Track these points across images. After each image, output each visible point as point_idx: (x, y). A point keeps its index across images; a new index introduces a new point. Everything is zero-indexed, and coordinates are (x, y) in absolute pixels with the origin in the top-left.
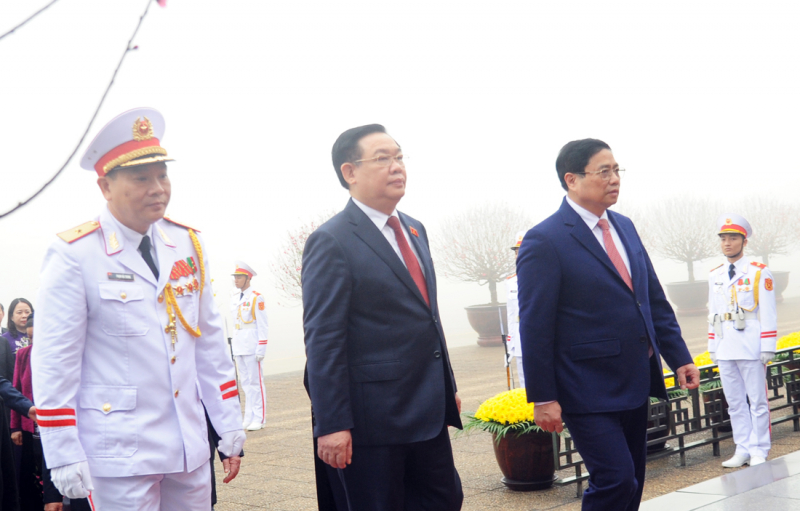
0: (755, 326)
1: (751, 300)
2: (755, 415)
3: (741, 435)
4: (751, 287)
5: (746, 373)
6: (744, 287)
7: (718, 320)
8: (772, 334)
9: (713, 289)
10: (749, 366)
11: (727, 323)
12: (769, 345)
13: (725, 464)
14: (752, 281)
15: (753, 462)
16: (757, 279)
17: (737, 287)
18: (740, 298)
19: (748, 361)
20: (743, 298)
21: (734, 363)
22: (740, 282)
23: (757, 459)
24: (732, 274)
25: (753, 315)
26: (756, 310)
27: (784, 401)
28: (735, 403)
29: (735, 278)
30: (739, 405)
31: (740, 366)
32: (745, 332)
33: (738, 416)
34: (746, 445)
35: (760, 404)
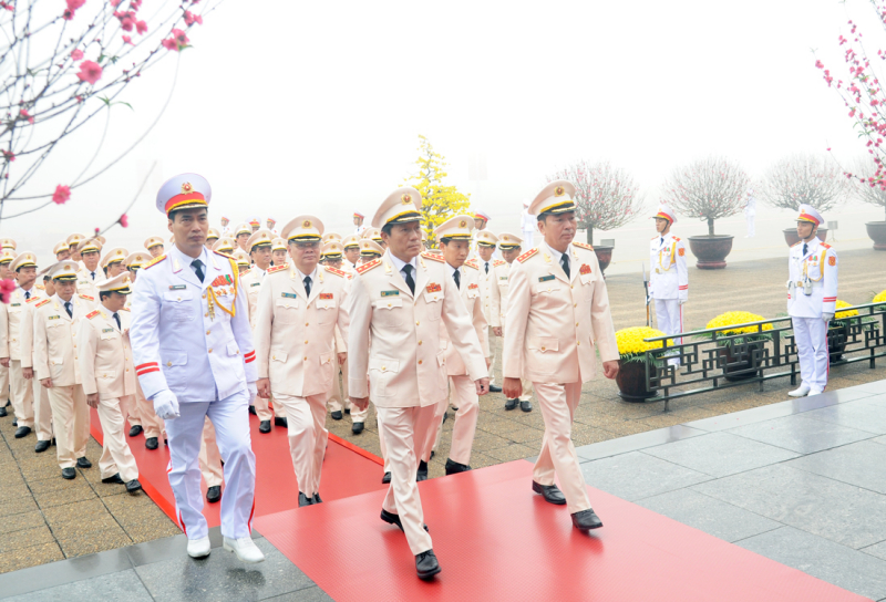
0: (821, 292)
1: (818, 273)
2: (817, 359)
3: (805, 373)
4: (818, 263)
5: (811, 326)
6: (813, 262)
7: (792, 286)
8: (833, 299)
9: (792, 262)
10: (813, 322)
11: (798, 289)
12: (828, 308)
13: (790, 393)
14: (819, 258)
15: (810, 394)
16: (823, 257)
17: (808, 262)
18: (809, 271)
19: (812, 319)
20: (812, 270)
21: (803, 319)
22: (810, 258)
23: (815, 390)
24: (805, 251)
25: (820, 284)
26: (822, 280)
27: (863, 345)
28: (803, 349)
29: (807, 255)
30: (805, 351)
31: (807, 321)
32: (812, 297)
33: (804, 358)
34: (809, 381)
35: (820, 352)
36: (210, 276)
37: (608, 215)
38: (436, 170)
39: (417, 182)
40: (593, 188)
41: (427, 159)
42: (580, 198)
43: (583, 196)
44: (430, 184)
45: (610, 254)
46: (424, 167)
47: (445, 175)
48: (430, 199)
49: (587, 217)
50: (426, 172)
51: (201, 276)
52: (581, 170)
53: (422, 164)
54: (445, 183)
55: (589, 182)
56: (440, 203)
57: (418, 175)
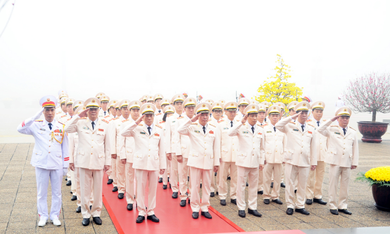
36: (54, 128)
37: (387, 104)
38: (285, 74)
39: (274, 80)
40: (378, 88)
41: (281, 67)
42: (370, 93)
43: (372, 93)
44: (281, 81)
45: (386, 127)
46: (278, 72)
47: (290, 77)
48: (280, 89)
49: (373, 105)
50: (280, 74)
51: (51, 128)
52: (372, 78)
53: (278, 70)
54: (290, 81)
55: (376, 84)
56: (286, 91)
57: (275, 76)
